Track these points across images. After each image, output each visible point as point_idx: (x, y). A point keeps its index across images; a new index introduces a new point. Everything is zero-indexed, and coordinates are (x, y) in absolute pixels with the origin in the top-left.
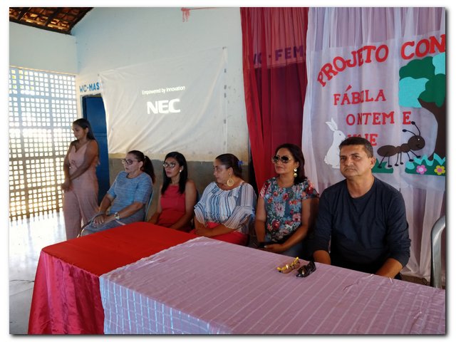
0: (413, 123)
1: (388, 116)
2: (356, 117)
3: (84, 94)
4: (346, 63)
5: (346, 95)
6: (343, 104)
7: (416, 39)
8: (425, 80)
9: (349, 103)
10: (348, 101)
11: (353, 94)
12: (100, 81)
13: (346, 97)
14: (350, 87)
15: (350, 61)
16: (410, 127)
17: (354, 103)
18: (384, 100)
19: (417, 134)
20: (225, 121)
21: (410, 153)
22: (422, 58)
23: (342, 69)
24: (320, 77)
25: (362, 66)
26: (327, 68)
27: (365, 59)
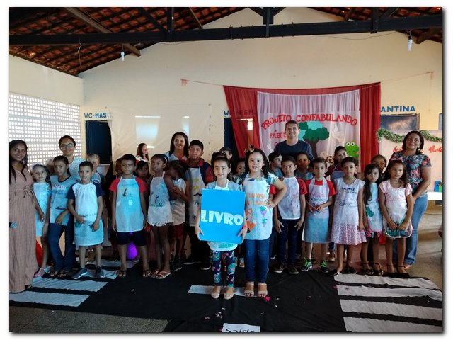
3: (88, 119)
6: (273, 138)
7: (301, 115)
8: (305, 131)
9: (276, 137)
11: (277, 134)
12: (107, 112)
13: (274, 135)
14: (276, 131)
15: (276, 120)
20: (209, 143)
22: (304, 122)
23: (272, 123)
24: (263, 125)
25: (281, 122)
26: (267, 122)
27: (283, 120)
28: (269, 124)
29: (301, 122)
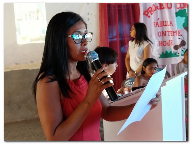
0: (181, 35)
1: (175, 32)
2: (162, 33)
4: (156, 8)
5: (157, 23)
6: (156, 27)
8: (184, 18)
9: (159, 26)
10: (158, 25)
11: (160, 22)
13: (157, 24)
14: (159, 19)
15: (158, 7)
16: (180, 37)
17: (161, 26)
18: (172, 25)
19: (183, 40)
21: (181, 47)
22: (183, 9)
23: (155, 10)
24: (146, 13)
25: (163, 9)
26: (150, 9)
27: (165, 7)
28: (152, 12)
29: (180, 9)
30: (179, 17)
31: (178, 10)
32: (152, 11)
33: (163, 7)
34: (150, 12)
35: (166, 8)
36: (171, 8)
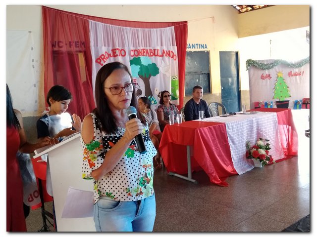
0: (137, 84)
4: (109, 55)
7: (133, 49)
8: (139, 66)
15: (111, 54)
19: (139, 89)
20: (35, 85)
22: (137, 57)
23: (107, 58)
24: (99, 61)
25: (117, 57)
26: (103, 57)
27: (118, 54)
28: (105, 60)
29: (134, 57)
30: (134, 65)
31: (132, 58)
32: (104, 58)
33: (116, 54)
34: (103, 59)
35: (119, 56)
36: (125, 55)
